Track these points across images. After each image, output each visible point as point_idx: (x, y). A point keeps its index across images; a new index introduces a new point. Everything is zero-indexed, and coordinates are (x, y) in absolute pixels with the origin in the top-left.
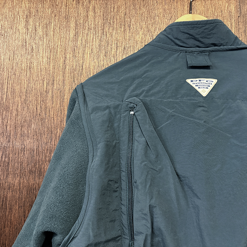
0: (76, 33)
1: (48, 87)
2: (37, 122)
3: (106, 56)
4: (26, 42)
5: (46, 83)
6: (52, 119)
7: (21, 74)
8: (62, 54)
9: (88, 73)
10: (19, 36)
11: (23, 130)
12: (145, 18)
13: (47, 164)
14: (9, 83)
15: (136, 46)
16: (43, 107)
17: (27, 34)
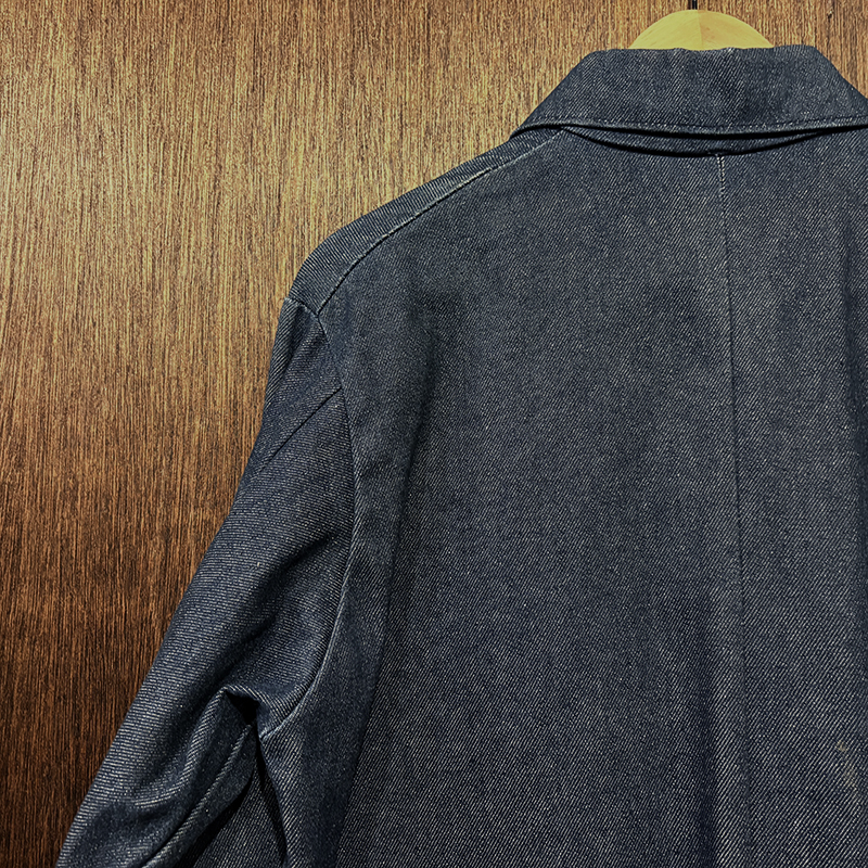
0: (255, 81)
1: (157, 269)
2: (120, 395)
3: (362, 159)
4: (77, 115)
5: (150, 258)
6: (174, 383)
7: (60, 227)
8: (208, 155)
9: (301, 220)
10: (53, 92)
11: (69, 423)
12: (498, 26)
13: (155, 544)
14: (18, 257)
15: (469, 123)
16: (141, 341)
17: (83, 84)
